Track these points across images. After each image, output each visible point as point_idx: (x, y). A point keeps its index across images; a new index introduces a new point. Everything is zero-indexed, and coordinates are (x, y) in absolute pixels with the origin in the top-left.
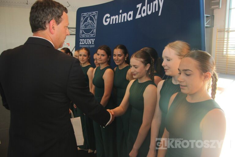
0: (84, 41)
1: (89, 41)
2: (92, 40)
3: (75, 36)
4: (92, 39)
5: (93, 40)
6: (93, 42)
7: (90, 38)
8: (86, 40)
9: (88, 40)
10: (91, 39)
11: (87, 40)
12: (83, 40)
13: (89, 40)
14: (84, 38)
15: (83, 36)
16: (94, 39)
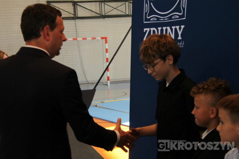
0: (154, 31)
1: (170, 32)
2: (176, 29)
3: (129, 20)
4: (178, 27)
5: (180, 29)
6: (180, 33)
7: (170, 25)
8: (160, 29)
9: (166, 30)
10: (173, 27)
11: (164, 28)
12: (152, 29)
13: (168, 28)
14: (156, 25)
15: (153, 19)
16: (183, 27)
